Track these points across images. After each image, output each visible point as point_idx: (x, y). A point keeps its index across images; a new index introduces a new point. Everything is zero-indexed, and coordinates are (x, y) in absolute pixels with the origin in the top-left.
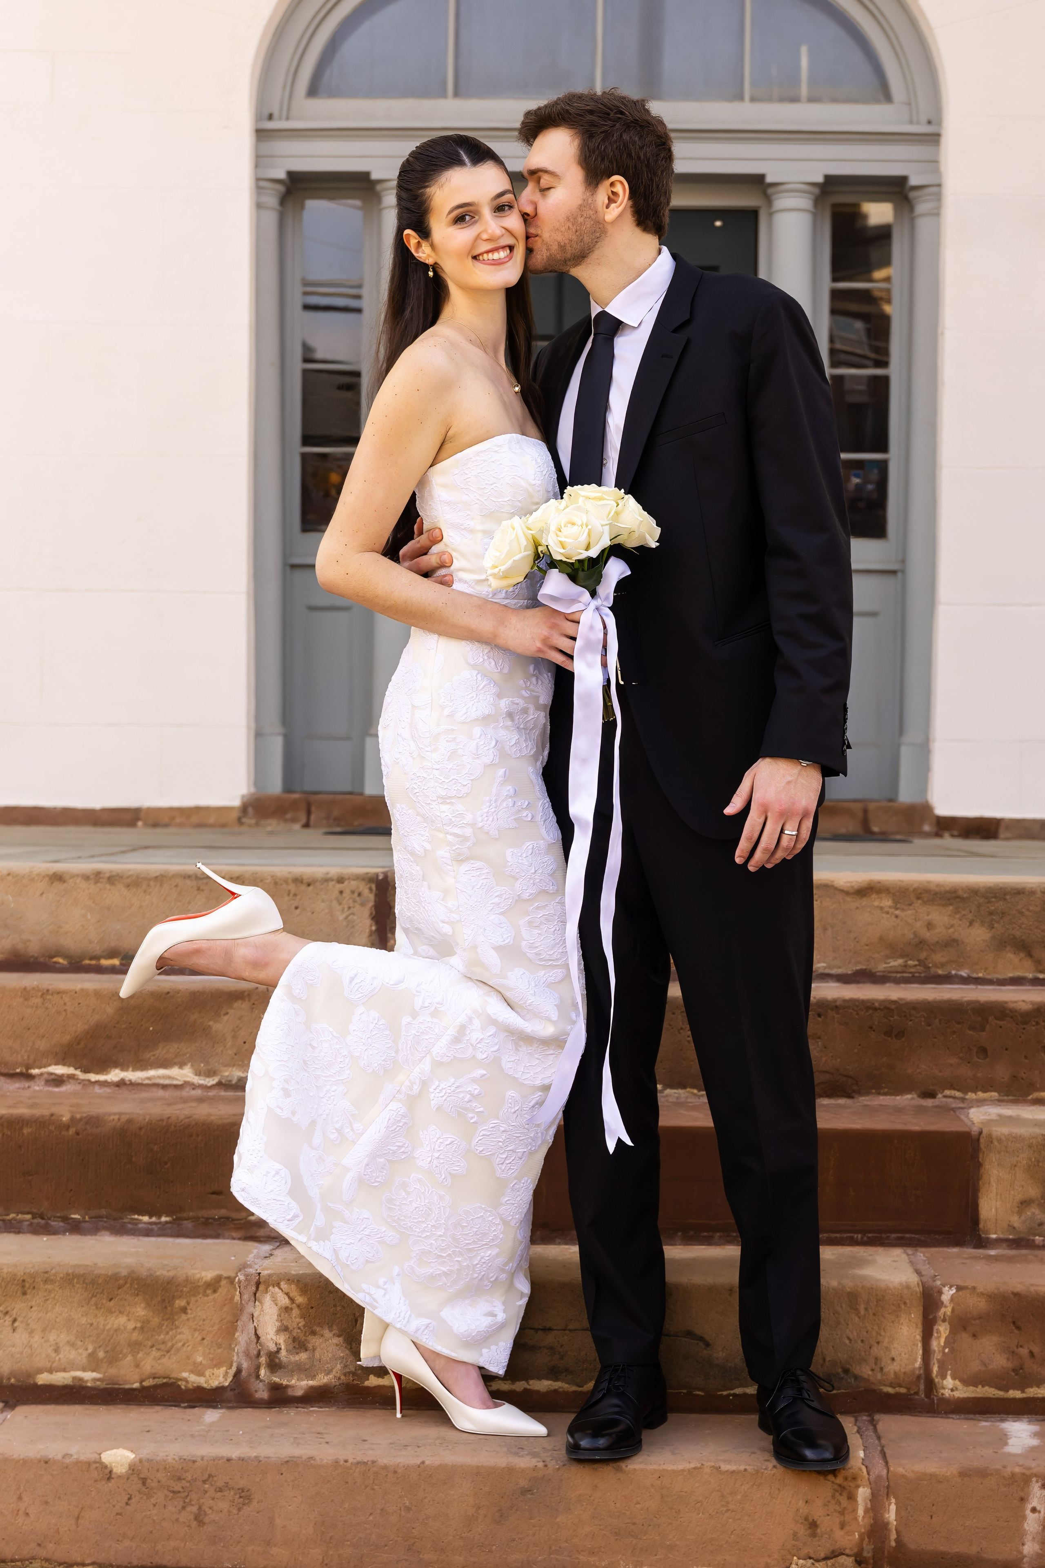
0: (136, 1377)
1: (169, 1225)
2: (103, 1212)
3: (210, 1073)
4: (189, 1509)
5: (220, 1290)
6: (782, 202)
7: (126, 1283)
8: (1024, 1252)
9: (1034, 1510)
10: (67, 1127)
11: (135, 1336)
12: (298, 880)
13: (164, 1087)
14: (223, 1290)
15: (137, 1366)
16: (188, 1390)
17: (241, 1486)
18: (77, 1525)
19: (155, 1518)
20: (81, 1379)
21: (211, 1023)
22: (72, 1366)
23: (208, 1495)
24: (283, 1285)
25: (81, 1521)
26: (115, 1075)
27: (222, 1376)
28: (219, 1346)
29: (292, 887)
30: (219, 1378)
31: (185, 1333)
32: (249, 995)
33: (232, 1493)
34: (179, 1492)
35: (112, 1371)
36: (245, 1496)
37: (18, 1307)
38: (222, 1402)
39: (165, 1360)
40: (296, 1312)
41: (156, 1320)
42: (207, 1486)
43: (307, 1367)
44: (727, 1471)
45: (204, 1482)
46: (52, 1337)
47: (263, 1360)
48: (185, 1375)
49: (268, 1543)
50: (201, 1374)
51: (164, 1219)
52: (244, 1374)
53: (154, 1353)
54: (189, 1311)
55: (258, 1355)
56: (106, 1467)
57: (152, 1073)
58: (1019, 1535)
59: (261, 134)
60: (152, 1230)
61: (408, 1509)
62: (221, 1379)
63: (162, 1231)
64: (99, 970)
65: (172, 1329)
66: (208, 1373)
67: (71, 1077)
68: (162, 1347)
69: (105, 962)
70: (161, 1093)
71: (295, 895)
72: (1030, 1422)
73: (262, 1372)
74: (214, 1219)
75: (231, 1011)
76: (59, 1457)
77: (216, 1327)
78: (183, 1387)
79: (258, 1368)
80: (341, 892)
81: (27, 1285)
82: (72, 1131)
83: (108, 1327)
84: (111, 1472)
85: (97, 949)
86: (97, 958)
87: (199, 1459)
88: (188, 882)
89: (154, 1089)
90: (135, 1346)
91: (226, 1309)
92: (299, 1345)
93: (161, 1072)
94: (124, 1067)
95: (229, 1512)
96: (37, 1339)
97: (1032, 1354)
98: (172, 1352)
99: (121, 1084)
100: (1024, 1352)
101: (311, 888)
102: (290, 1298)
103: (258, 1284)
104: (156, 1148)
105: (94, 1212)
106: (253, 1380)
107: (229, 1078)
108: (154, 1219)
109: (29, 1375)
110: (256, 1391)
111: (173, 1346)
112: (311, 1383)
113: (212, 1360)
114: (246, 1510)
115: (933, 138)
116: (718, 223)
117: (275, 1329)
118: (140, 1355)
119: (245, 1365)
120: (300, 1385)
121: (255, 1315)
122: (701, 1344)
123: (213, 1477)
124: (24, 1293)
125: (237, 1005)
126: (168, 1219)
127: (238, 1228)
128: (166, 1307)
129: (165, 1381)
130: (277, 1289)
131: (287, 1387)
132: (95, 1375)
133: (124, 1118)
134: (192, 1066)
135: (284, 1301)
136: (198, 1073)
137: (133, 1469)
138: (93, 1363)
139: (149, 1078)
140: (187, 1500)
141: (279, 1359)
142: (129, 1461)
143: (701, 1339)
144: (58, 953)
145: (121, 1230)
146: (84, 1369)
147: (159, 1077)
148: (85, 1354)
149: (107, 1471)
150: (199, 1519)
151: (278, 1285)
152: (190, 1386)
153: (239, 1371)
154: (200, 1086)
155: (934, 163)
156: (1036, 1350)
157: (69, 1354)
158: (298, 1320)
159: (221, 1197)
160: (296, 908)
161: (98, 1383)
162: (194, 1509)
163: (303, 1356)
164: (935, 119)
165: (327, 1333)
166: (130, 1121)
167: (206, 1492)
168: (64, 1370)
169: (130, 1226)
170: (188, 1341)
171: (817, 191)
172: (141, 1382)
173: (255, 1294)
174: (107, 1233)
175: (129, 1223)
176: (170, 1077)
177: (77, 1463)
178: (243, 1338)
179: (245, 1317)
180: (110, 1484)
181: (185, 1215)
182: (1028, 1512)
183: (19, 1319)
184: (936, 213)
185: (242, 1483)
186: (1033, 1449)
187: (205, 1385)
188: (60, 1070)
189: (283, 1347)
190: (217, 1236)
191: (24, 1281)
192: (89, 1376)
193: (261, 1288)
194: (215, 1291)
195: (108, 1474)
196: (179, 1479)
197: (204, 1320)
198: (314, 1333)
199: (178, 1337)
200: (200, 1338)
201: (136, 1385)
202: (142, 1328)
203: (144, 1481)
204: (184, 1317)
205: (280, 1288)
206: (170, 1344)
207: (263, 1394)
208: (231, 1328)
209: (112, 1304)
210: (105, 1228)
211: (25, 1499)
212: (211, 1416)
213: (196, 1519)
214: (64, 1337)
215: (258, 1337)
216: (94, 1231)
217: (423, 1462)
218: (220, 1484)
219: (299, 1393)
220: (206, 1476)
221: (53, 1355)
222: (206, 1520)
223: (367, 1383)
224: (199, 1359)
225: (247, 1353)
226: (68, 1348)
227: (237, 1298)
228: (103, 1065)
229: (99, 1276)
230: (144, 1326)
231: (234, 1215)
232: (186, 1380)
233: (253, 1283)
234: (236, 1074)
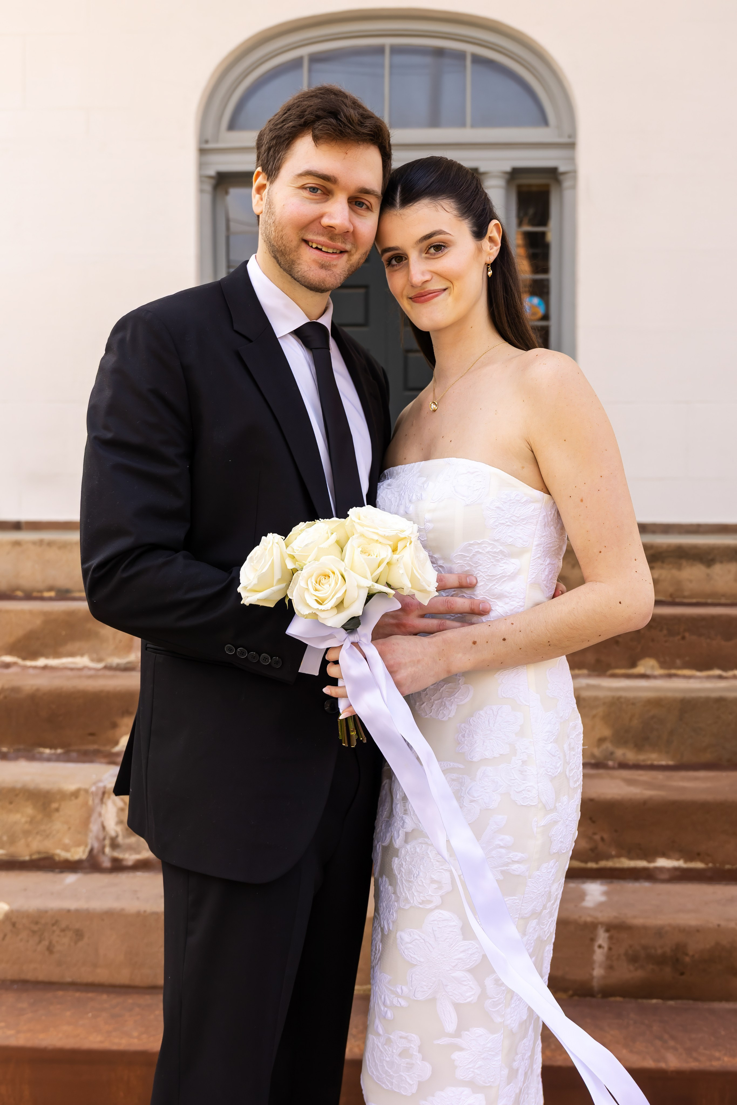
0: (28, 853)
1: (62, 755)
2: (22, 747)
3: (100, 660)
4: (43, 943)
5: (80, 798)
6: (489, 183)
7: (21, 792)
8: (601, 771)
9: (600, 947)
11: (27, 827)
13: (72, 669)
14: (82, 798)
15: (28, 845)
16: (60, 862)
17: (77, 928)
19: (21, 949)
21: (100, 629)
26: (41, 662)
27: (81, 852)
28: (80, 833)
30: (79, 854)
31: (58, 825)
33: (71, 932)
34: (37, 931)
35: (13, 850)
36: (79, 935)
38: (81, 869)
39: (45, 842)
41: (39, 817)
42: (54, 928)
43: (135, 846)
45: (53, 925)
47: (107, 842)
48: (58, 852)
49: (95, 966)
50: (68, 851)
51: (59, 751)
52: (95, 851)
53: (39, 838)
54: (60, 811)
55: (104, 839)
57: (63, 660)
58: (590, 963)
59: (202, 151)
60: (52, 758)
62: (81, 854)
63: (58, 759)
64: (42, 599)
65: (50, 822)
66: (73, 850)
67: (15, 664)
68: (44, 833)
69: (46, 594)
70: (69, 673)
72: (602, 884)
73: (107, 850)
74: (90, 751)
77: (78, 821)
78: (56, 859)
79: (104, 847)
83: (10, 820)
85: (40, 585)
86: (41, 591)
87: (50, 910)
89: (65, 671)
90: (27, 833)
91: (83, 809)
93: (70, 660)
94: (47, 656)
95: (69, 945)
97: (602, 839)
98: (49, 837)
99: (45, 668)
100: (597, 837)
102: (123, 802)
103: (103, 793)
105: (15, 747)
106: (101, 855)
107: (111, 664)
108: (53, 751)
110: (103, 862)
111: (50, 833)
112: (137, 857)
113: (75, 842)
114: (80, 944)
115: (571, 146)
117: (114, 823)
118: (30, 839)
119: (96, 845)
120: (131, 858)
121: (102, 813)
123: (58, 922)
126: (61, 751)
128: (46, 809)
129: (46, 855)
131: (123, 859)
133: (35, 688)
134: (89, 656)
135: (120, 804)
136: (92, 660)
137: (8, 916)
139: (63, 664)
140: (42, 937)
141: (118, 841)
142: (5, 911)
144: (18, 589)
145: (32, 758)
147: (69, 663)
150: (50, 949)
152: (61, 859)
153: (91, 851)
154: (94, 669)
155: (572, 160)
156: (606, 836)
159: (95, 737)
162: (47, 943)
164: (573, 134)
166: (38, 690)
167: (54, 932)
170: (60, 830)
171: (507, 176)
172: (31, 855)
173: (101, 800)
174: (22, 760)
175: (38, 754)
176: (75, 663)
178: (95, 827)
179: (95, 816)
181: (72, 748)
182: (596, 948)
184: (574, 187)
185: (78, 926)
186: (601, 904)
187: (71, 859)
188: (8, 659)
189: (120, 834)
190: (91, 761)
193: (106, 796)
194: (76, 799)
196: (37, 923)
197: (70, 817)
199: (54, 827)
200: (67, 828)
201: (27, 858)
202: (30, 821)
203: (14, 925)
204: (57, 814)
206: (48, 832)
207: (107, 863)
208: (86, 822)
209: (12, 806)
210: (22, 757)
212: (71, 878)
213: (47, 949)
215: (103, 827)
216: (16, 758)
218: (63, 925)
219: (130, 863)
220: (54, 922)
222: (55, 950)
224: (67, 842)
225: (97, 838)
227: (90, 802)
228: (34, 655)
230: (32, 821)
231: (103, 748)
232: (59, 855)
233: (100, 793)
234: (116, 661)
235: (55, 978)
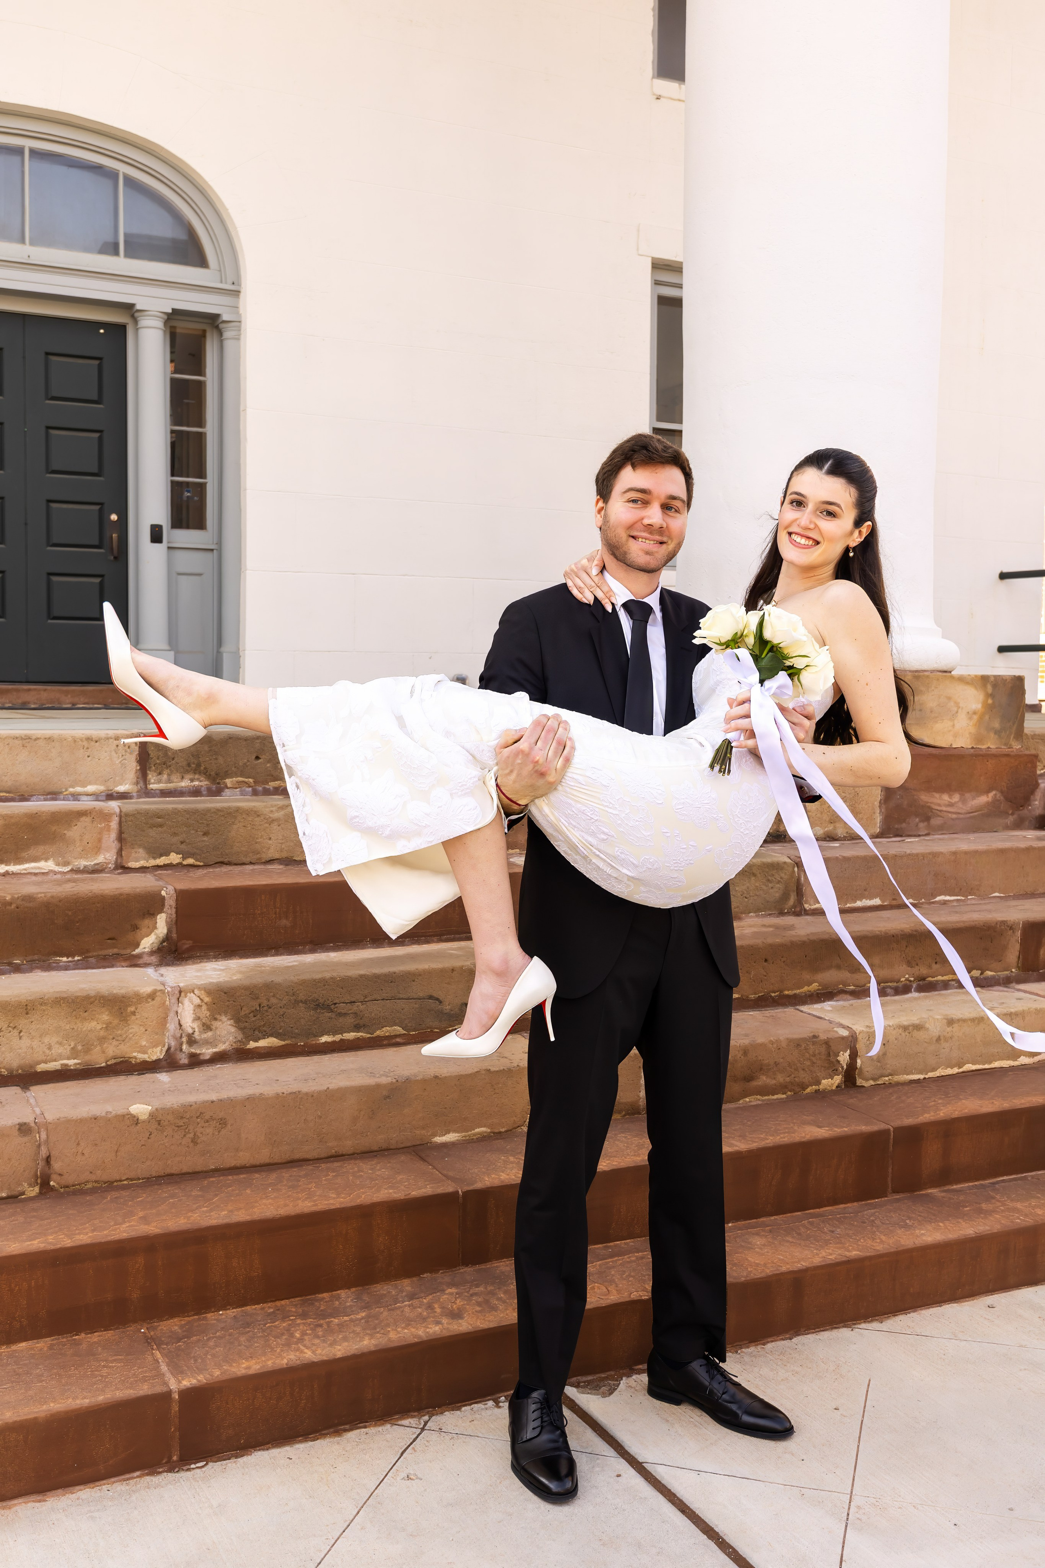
0: (103, 1060)
1: (80, 962)
2: (36, 957)
3: (66, 864)
4: (188, 1136)
5: (156, 999)
6: (144, 322)
7: (96, 1000)
10: (10, 904)
11: (102, 1033)
12: (89, 739)
13: (36, 874)
14: (158, 999)
15: (103, 1052)
16: (137, 1064)
17: (220, 1117)
18: (116, 1156)
19: (166, 1145)
20: (66, 1065)
21: (65, 832)
22: (60, 1057)
23: (200, 1125)
24: (196, 992)
25: (119, 1154)
27: (158, 1052)
28: (157, 1034)
29: (85, 743)
30: (157, 1054)
31: (134, 1028)
32: (90, 813)
33: (215, 1122)
34: (182, 1126)
35: (87, 1058)
36: (223, 1123)
37: (22, 1023)
38: (160, 1068)
39: (122, 1047)
40: (204, 1007)
41: (116, 1022)
42: (199, 1120)
43: (211, 1041)
44: (494, 1071)
45: (197, 1117)
46: (46, 1040)
47: (184, 1039)
48: (135, 1054)
49: (237, 1150)
50: (145, 1053)
51: (76, 958)
52: (172, 1049)
53: (115, 1043)
54: (137, 1014)
55: (181, 1037)
56: (135, 1117)
57: (26, 866)
60: (69, 966)
61: (320, 1117)
62: (158, 1054)
63: (77, 966)
65: (126, 1026)
66: (150, 1051)
68: (119, 1038)
70: (34, 878)
71: (88, 748)
73: (184, 1047)
74: (109, 956)
75: (79, 824)
76: (104, 1114)
77: (155, 1022)
78: (133, 1062)
79: (181, 1044)
80: (117, 746)
81: (29, 1008)
82: (13, 906)
83: (85, 1029)
84: (138, 1119)
87: (194, 1104)
88: (16, 742)
89: (29, 876)
90: (102, 1040)
91: (160, 1010)
92: (207, 1027)
93: (33, 865)
94: (7, 863)
95: (213, 1134)
96: (35, 1044)
98: (126, 1041)
101: (98, 744)
102: (201, 999)
103: (180, 992)
104: (70, 913)
105: (29, 958)
106: (178, 1052)
107: (78, 866)
108: (70, 959)
109: (31, 1067)
110: (180, 1059)
111: (127, 1036)
112: (215, 1050)
113: (152, 1043)
114: (223, 1132)
115: (236, 293)
116: (102, 331)
117: (192, 1019)
118: (105, 1045)
119: (173, 1044)
120: (207, 1052)
121: (179, 1012)
122: (437, 1002)
123: (203, 1114)
124: (27, 1013)
125: (83, 819)
126: (79, 958)
127: (125, 960)
128: (122, 1013)
129: (121, 1059)
130: (192, 994)
131: (200, 1054)
132: (76, 1061)
133: (49, 895)
134: (54, 860)
135: (197, 1001)
136: (58, 864)
137: (152, 1115)
138: (74, 1054)
139: (25, 869)
140: (187, 1131)
141: (194, 1037)
142: (149, 1111)
143: (437, 999)
145: (48, 968)
146: (68, 1059)
147: (32, 868)
148: (69, 1048)
149: (136, 1119)
150: (194, 1141)
151: (193, 992)
152: (138, 1061)
153: (169, 1049)
154: (60, 873)
155: (237, 308)
157: (57, 1050)
158: (206, 1012)
159: (114, 941)
160: (88, 757)
161: (78, 1066)
162: (191, 1135)
163: (210, 1034)
164: (237, 281)
165: (224, 1018)
166: (52, 897)
167: (198, 1124)
168: (55, 1060)
169: (54, 965)
170: (136, 1033)
172: (108, 1061)
173: (178, 999)
174: (39, 970)
175: (54, 963)
176: (39, 868)
177: (117, 1116)
178: (172, 1026)
179: (172, 1014)
180: (138, 1127)
181: (90, 954)
183: (24, 1030)
184: (238, 338)
185: (221, 1115)
187: (148, 1059)
189: (196, 1030)
190: (112, 966)
191: (26, 1005)
192: (72, 1063)
193: (183, 994)
194: (153, 999)
195: (135, 1120)
196: (182, 1118)
197: (147, 1018)
198: (216, 1019)
199: (130, 1031)
200: (144, 1030)
201: (103, 1065)
202: (106, 1027)
203: (159, 1123)
204: (133, 1018)
205: (194, 994)
206: (125, 1036)
207: (184, 1060)
208: (163, 1022)
209: (86, 1014)
210: (37, 968)
211: (82, 1144)
212: (164, 1077)
213: (192, 1141)
214: (53, 1039)
215: (180, 1025)
216: (31, 970)
217: (328, 1088)
218: (207, 1117)
219: (208, 1057)
220: (198, 1114)
221: (47, 1052)
222: (199, 1141)
223: (248, 1047)
224: (144, 1043)
225: (174, 1037)
226: (57, 1046)
227: (168, 1003)
229: (77, 997)
230: (108, 1027)
231: (122, 952)
232: (135, 1058)
233: (177, 992)
234: (83, 863)
235: (199, 1168)
